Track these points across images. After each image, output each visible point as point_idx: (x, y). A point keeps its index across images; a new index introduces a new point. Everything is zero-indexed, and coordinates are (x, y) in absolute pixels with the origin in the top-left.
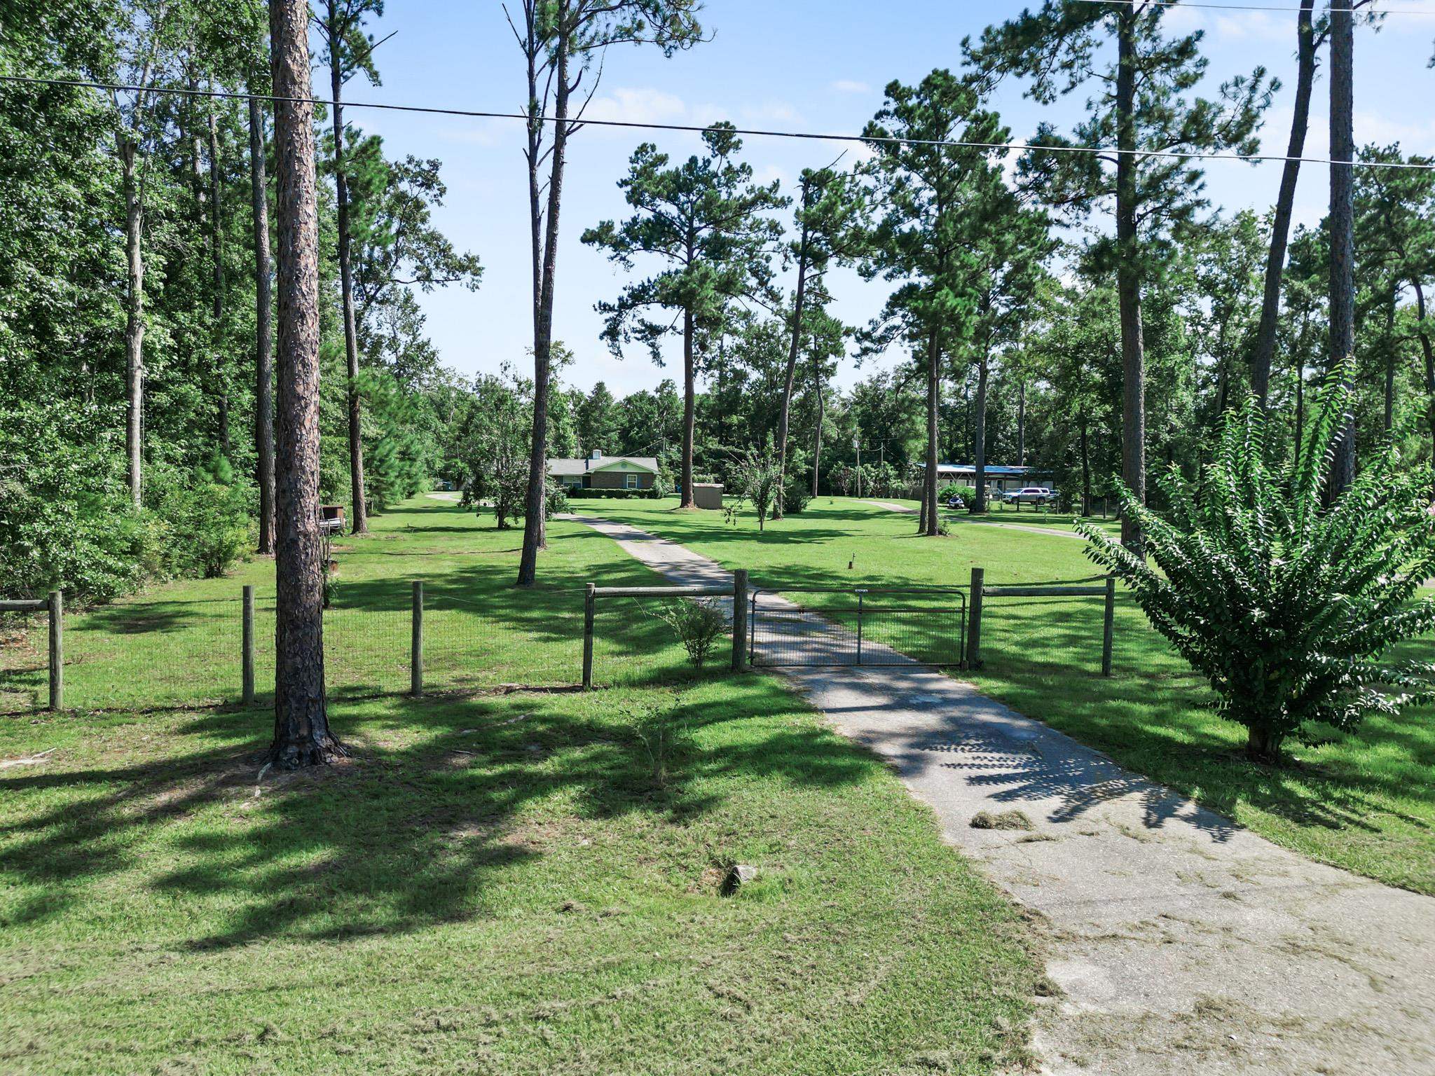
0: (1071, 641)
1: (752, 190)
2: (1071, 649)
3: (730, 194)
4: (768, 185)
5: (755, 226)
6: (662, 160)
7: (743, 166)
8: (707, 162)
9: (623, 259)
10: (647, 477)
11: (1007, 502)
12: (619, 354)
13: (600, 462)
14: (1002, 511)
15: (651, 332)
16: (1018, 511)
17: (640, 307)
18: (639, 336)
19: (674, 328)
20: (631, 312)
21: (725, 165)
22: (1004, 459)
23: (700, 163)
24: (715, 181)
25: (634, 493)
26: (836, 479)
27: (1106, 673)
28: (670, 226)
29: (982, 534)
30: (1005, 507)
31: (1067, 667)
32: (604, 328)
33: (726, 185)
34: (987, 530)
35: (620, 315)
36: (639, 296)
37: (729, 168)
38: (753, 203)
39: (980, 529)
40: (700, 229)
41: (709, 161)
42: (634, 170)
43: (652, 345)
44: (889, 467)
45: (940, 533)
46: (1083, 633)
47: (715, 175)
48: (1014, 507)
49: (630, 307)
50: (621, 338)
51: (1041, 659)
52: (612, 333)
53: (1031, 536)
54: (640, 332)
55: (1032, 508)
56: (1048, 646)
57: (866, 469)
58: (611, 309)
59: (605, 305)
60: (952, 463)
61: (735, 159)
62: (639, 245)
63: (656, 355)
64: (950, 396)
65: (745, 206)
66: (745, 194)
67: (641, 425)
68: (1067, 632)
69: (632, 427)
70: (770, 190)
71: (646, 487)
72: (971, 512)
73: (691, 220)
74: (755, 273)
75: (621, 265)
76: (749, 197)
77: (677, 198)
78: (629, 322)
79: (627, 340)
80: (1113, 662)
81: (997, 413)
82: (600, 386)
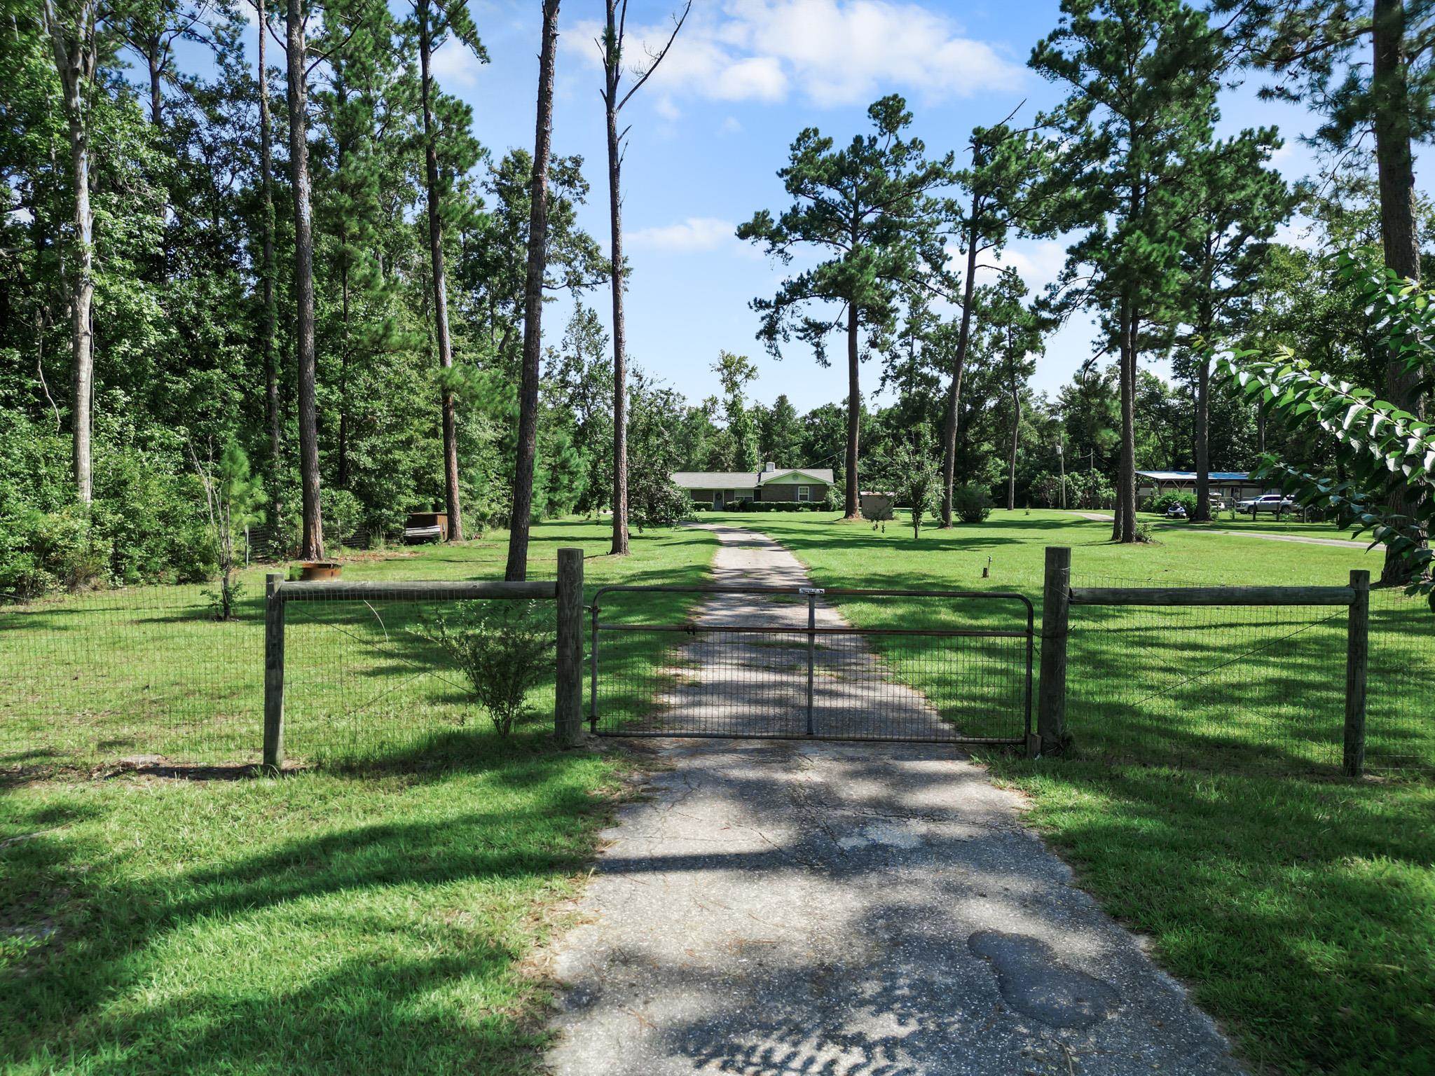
0: (1285, 691)
1: (923, 165)
2: (1287, 710)
3: (898, 173)
4: (943, 158)
5: (930, 206)
6: (826, 144)
7: (914, 142)
8: (873, 141)
9: (781, 251)
10: (821, 489)
11: (1242, 512)
12: (778, 354)
13: (773, 474)
14: (1234, 520)
15: (815, 329)
16: (1254, 520)
17: (800, 302)
18: (801, 335)
19: (840, 325)
20: (789, 308)
21: (893, 142)
22: (1240, 464)
23: (866, 143)
24: (883, 160)
25: (805, 506)
26: (1039, 490)
27: (1350, 770)
28: (832, 213)
29: (1198, 542)
30: (1238, 516)
31: (1267, 751)
32: (761, 326)
33: (895, 163)
34: (1207, 538)
35: (777, 311)
36: (796, 290)
37: (899, 145)
38: (923, 181)
39: (1196, 537)
40: (865, 213)
41: (875, 140)
42: (795, 158)
43: (817, 345)
44: (1099, 475)
45: (1139, 539)
46: (1313, 677)
47: (882, 154)
48: (1250, 517)
49: (788, 302)
50: (779, 337)
51: (1213, 730)
52: (770, 331)
53: (1261, 543)
54: (802, 330)
55: (1274, 518)
56: (1238, 701)
57: (1073, 478)
58: (768, 306)
59: (761, 302)
60: (1176, 469)
61: (905, 135)
62: (798, 235)
63: (820, 354)
64: (1174, 397)
65: (916, 183)
66: (916, 172)
67: (825, 438)
68: (1285, 674)
69: (816, 441)
70: (944, 164)
71: (817, 499)
72: (1191, 521)
73: (856, 205)
74: (927, 258)
75: (779, 259)
76: (921, 174)
77: (840, 183)
78: (790, 318)
79: (786, 339)
80: (1370, 741)
81: (1229, 412)
82: (782, 399)
